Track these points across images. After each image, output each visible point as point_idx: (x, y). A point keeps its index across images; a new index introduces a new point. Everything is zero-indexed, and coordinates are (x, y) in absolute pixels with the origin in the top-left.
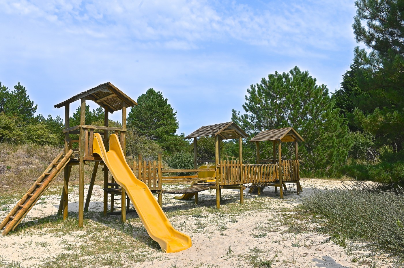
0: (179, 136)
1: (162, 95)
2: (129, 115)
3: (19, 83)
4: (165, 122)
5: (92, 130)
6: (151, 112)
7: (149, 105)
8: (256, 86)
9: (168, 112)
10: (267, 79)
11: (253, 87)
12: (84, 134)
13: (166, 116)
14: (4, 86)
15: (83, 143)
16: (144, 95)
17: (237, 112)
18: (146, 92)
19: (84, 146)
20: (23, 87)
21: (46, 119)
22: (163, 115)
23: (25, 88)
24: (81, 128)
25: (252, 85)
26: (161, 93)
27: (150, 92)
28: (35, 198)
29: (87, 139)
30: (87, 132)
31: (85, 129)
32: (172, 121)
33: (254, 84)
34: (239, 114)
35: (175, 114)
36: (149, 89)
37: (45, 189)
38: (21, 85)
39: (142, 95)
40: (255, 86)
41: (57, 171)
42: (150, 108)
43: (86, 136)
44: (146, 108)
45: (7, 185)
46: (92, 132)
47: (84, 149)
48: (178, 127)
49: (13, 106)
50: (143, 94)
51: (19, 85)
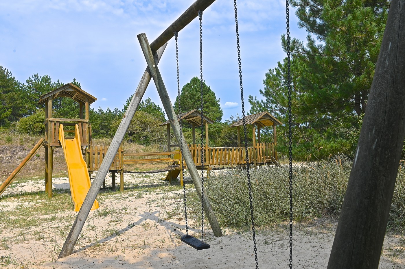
0: (223, 123)
1: (205, 83)
2: (175, 105)
3: (74, 80)
4: (207, 110)
5: (58, 122)
6: (193, 101)
7: (192, 94)
8: (275, 70)
9: (210, 100)
10: (282, 63)
11: (271, 71)
12: (50, 125)
13: (208, 104)
14: (62, 83)
15: (50, 132)
16: (188, 84)
17: (254, 98)
18: (190, 81)
19: (51, 135)
20: (78, 83)
21: (105, 112)
22: (206, 102)
23: (79, 84)
24: (49, 121)
25: (271, 69)
26: (204, 81)
27: (194, 80)
28: (14, 175)
29: (53, 129)
30: (53, 123)
31: (51, 121)
32: (215, 109)
33: (273, 68)
34: (256, 100)
35: (218, 101)
36: (192, 78)
37: (21, 168)
38: (76, 81)
39: (186, 84)
40: (273, 70)
41: (31, 155)
42: (192, 97)
43: (53, 127)
44: (188, 97)
45: (32, 170)
46: (57, 124)
47: (51, 137)
48: (222, 115)
49: (69, 101)
50: (188, 82)
51: (74, 82)
